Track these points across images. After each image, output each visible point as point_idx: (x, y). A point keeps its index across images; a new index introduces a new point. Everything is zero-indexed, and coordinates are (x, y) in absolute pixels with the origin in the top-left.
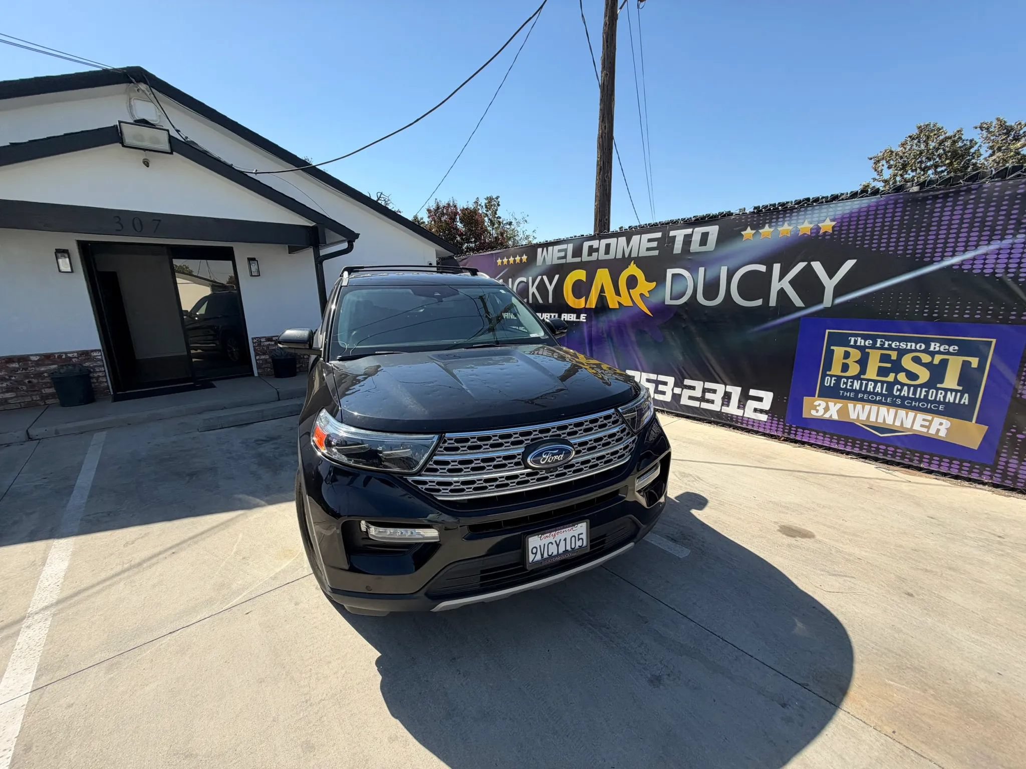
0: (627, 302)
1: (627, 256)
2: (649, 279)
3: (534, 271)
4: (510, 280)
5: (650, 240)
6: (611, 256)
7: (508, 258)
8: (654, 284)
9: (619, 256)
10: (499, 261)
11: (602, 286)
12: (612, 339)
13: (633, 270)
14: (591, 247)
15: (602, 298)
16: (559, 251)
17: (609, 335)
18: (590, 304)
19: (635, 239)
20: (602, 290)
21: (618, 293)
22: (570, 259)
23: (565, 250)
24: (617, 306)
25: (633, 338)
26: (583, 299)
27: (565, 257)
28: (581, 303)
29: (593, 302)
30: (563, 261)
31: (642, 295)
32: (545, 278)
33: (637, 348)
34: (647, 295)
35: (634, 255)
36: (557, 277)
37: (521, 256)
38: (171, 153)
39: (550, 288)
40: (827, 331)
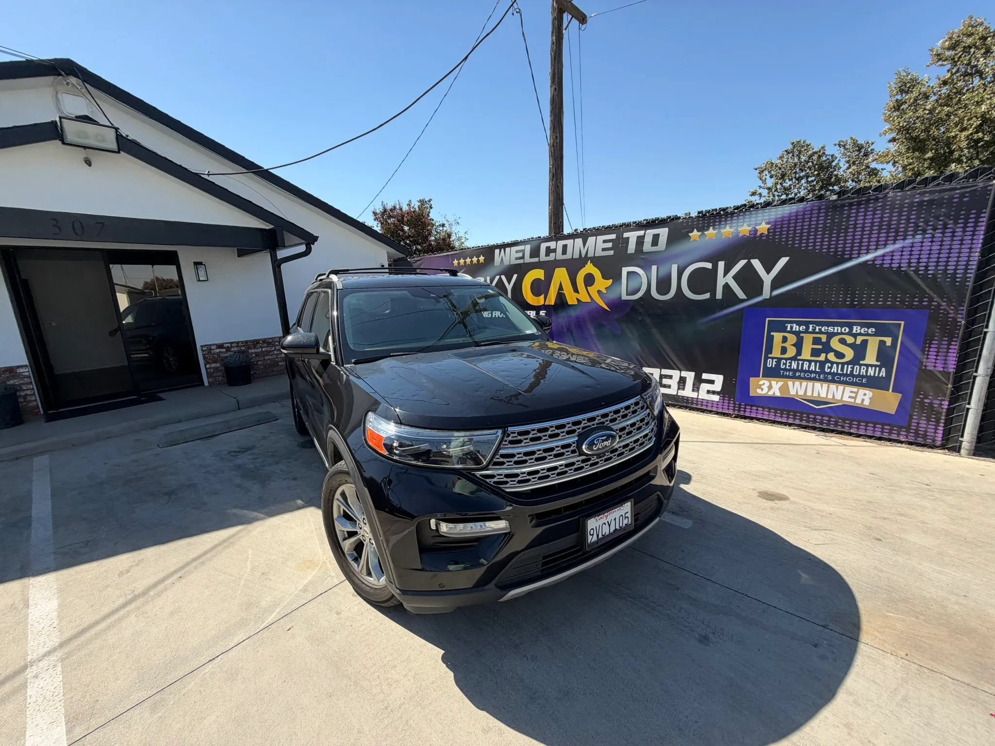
0: (585, 298)
1: (583, 256)
2: (605, 277)
3: (492, 271)
5: (605, 241)
6: (568, 256)
7: (465, 259)
8: (611, 281)
9: (576, 256)
10: (456, 262)
11: (561, 284)
12: (572, 334)
13: (589, 268)
14: (548, 248)
15: (561, 296)
16: (517, 252)
17: (569, 329)
18: (549, 302)
19: (591, 240)
20: (561, 288)
21: (576, 290)
22: (528, 259)
23: (523, 251)
24: (576, 303)
25: (593, 332)
26: (542, 297)
27: (523, 257)
28: (540, 301)
29: (552, 299)
30: (521, 261)
31: (599, 292)
32: (503, 277)
33: (596, 341)
34: (604, 291)
35: (590, 255)
36: (515, 276)
37: (478, 257)
38: (118, 152)
39: (509, 287)
40: (767, 319)
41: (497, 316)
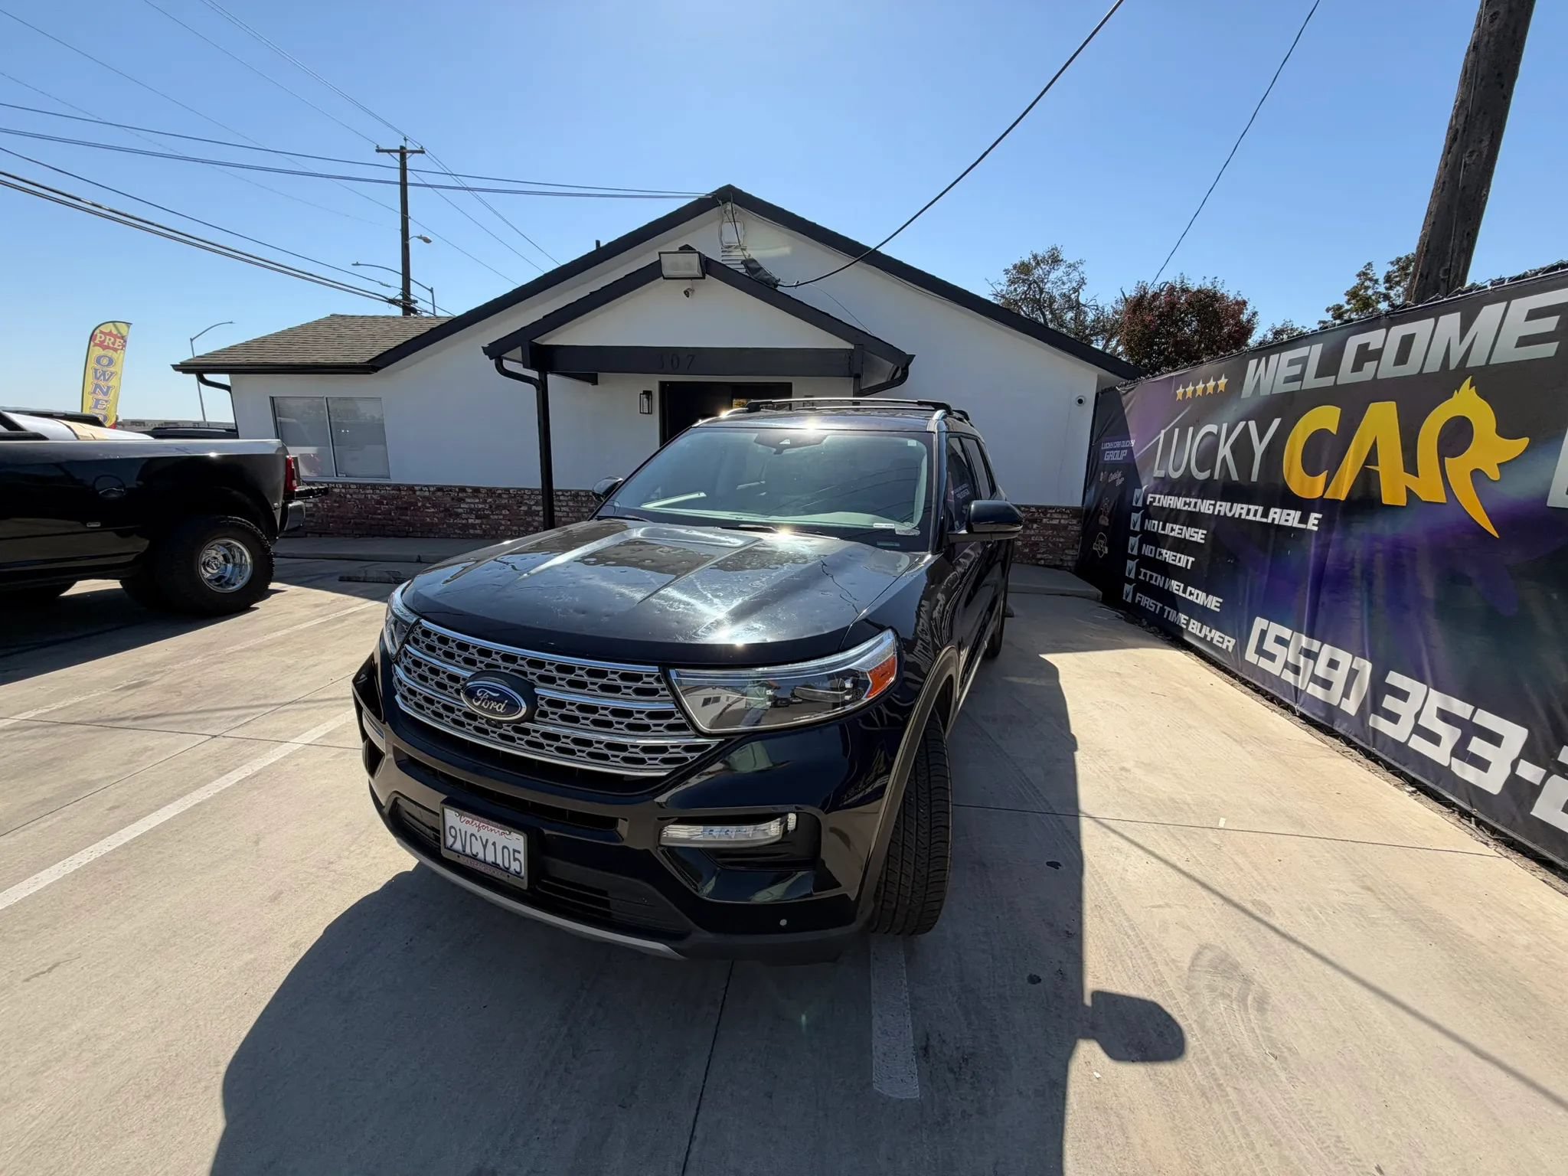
0: (1429, 489)
1: (1453, 365)
2: (1506, 430)
3: (1233, 410)
4: (1191, 429)
5: (1534, 315)
6: (1411, 368)
7: (1195, 384)
8: (1524, 442)
9: (1434, 365)
10: (1181, 391)
11: (1375, 444)
12: (1370, 584)
13: (1467, 402)
14: (1363, 348)
15: (1367, 478)
16: (1292, 363)
17: (1368, 576)
18: (1335, 492)
19: (1490, 314)
20: (1372, 457)
21: (1411, 465)
22: (1311, 382)
23: (1304, 361)
24: (1403, 502)
25: (1429, 591)
26: (1322, 478)
27: (1300, 377)
28: (1312, 487)
29: (1342, 489)
30: (1295, 386)
31: (1477, 475)
32: (1252, 424)
33: (1432, 622)
34: (1494, 474)
35: (1477, 360)
36: (1277, 422)
37: (1217, 379)
39: (1259, 448)
41: (1222, 514)
